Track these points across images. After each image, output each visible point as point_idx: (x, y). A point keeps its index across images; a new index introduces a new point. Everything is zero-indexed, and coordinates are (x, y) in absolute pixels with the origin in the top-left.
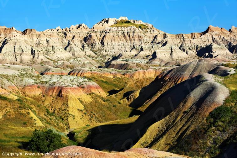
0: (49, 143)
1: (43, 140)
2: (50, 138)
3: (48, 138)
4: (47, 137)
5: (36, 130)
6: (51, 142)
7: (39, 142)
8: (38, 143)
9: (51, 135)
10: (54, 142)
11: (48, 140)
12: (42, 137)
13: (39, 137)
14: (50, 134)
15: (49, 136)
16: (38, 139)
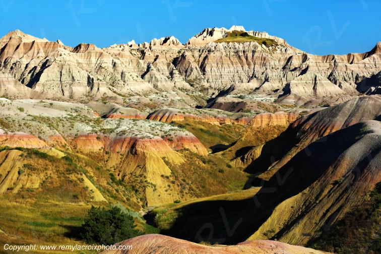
0: (114, 229)
1: (104, 224)
2: (116, 221)
3: (112, 222)
4: (111, 220)
5: (93, 207)
6: (117, 227)
7: (98, 228)
8: (96, 228)
9: (117, 216)
10: (122, 228)
11: (113, 224)
12: (102, 219)
13: (99, 220)
14: (115, 214)
15: (114, 218)
16: (97, 223)
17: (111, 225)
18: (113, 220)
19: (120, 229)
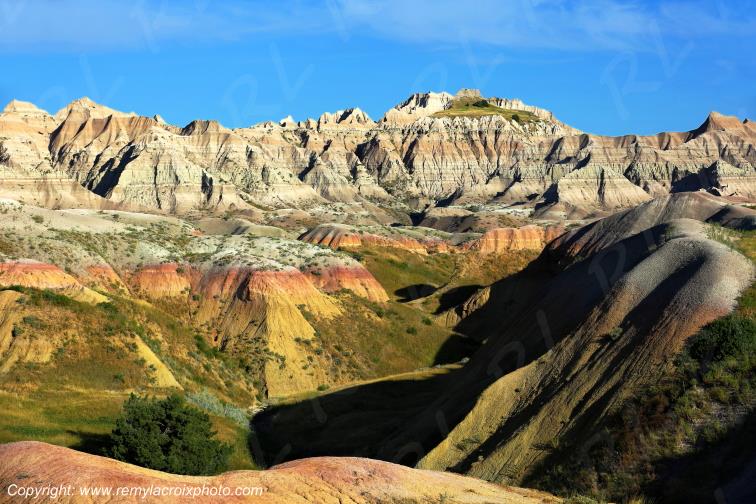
0: (169, 440)
1: (149, 430)
2: (173, 422)
3: (166, 424)
4: (163, 421)
5: (132, 395)
6: (174, 434)
7: (136, 437)
8: (133, 438)
9: (175, 413)
10: (185, 437)
11: (168, 430)
12: (145, 418)
13: (138, 420)
14: (171, 409)
15: (169, 417)
16: (134, 427)
17: (163, 431)
18: (167, 421)
19: (180, 439)
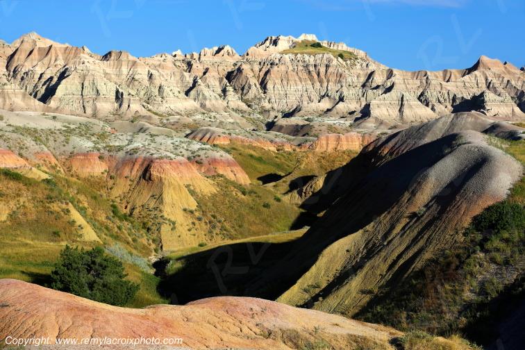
0: (93, 279)
1: (79, 272)
2: (97, 267)
3: (91, 268)
4: (89, 266)
5: (67, 247)
6: (97, 275)
7: (69, 277)
8: (67, 277)
9: (98, 260)
10: (105, 277)
11: (92, 272)
12: (76, 263)
13: (71, 264)
14: (95, 257)
15: (94, 263)
16: (68, 269)
17: (89, 273)
18: (92, 266)
19: (101, 279)
